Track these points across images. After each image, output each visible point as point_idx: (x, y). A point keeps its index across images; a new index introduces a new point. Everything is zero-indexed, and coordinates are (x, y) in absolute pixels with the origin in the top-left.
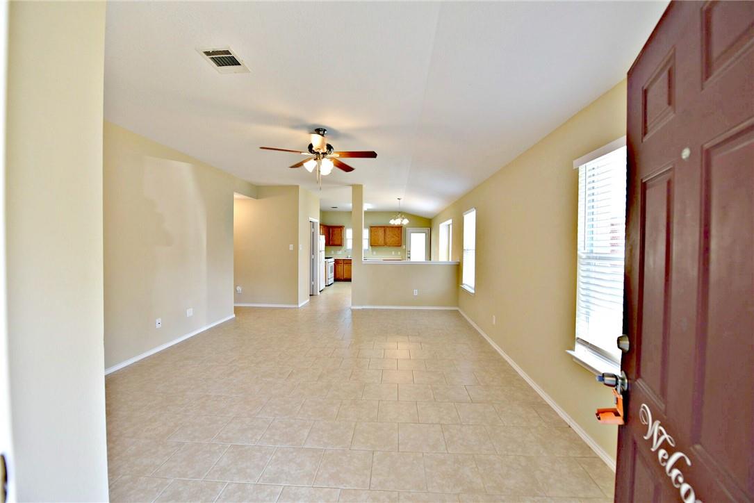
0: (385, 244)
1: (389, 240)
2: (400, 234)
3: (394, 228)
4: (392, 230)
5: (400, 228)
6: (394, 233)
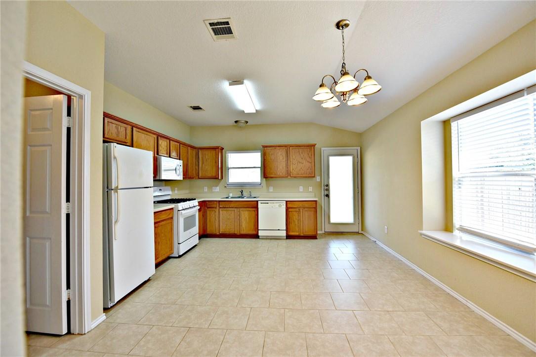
0: (288, 175)
1: (295, 168)
2: (313, 158)
3: (301, 147)
4: (299, 151)
5: (313, 147)
6: (302, 156)
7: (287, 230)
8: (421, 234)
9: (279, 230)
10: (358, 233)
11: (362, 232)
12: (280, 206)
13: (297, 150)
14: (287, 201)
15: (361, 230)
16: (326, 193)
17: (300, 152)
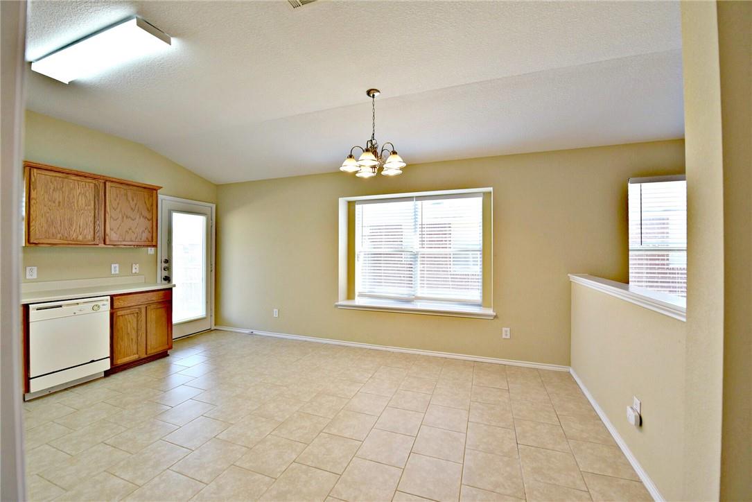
1: (117, 227)
2: (154, 211)
3: (131, 187)
4: (126, 195)
5: (155, 191)
6: (132, 204)
7: (112, 357)
8: (337, 306)
9: (93, 361)
10: (210, 330)
11: (215, 328)
12: (96, 308)
13: (123, 192)
14: (112, 297)
15: (213, 325)
16: (165, 274)
17: (129, 194)
